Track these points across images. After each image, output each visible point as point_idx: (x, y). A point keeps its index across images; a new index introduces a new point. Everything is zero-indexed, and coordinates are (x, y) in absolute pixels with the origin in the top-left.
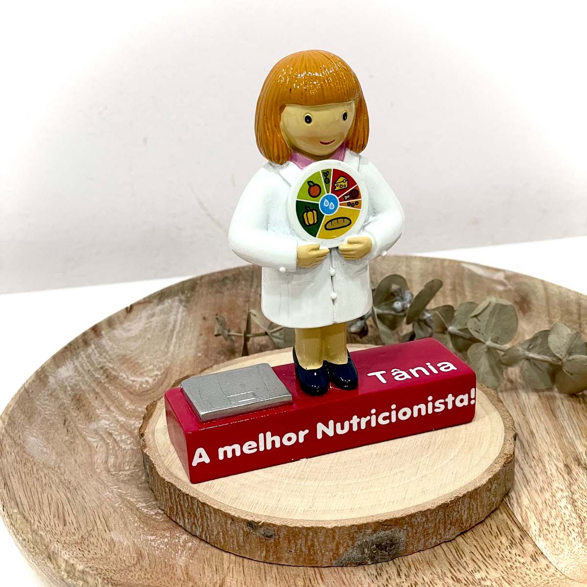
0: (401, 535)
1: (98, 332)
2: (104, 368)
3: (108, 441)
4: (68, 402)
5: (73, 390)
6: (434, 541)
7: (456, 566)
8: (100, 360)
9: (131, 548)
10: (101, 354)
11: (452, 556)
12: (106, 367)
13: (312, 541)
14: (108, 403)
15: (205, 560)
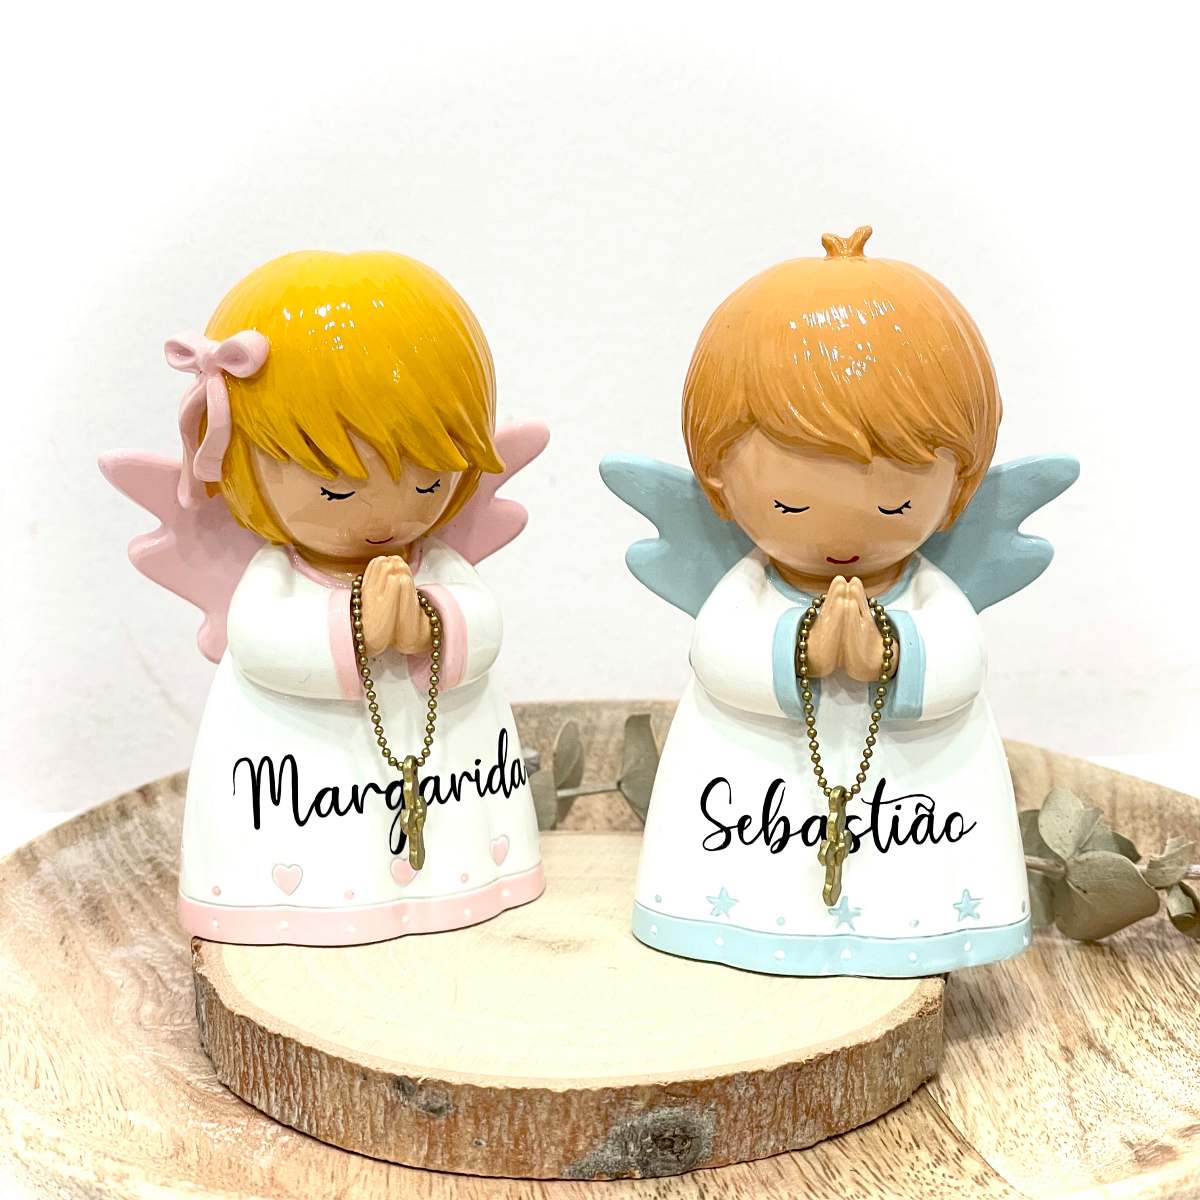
0: (705, 1122)
1: (149, 797)
2: (155, 861)
3: (146, 979)
4: (74, 908)
5: (86, 889)
6: (772, 1143)
7: (820, 1189)
8: (148, 846)
9: (164, 1137)
10: (152, 837)
11: (814, 1174)
12: (159, 860)
13: (523, 1119)
14: (154, 919)
15: (313, 1163)
